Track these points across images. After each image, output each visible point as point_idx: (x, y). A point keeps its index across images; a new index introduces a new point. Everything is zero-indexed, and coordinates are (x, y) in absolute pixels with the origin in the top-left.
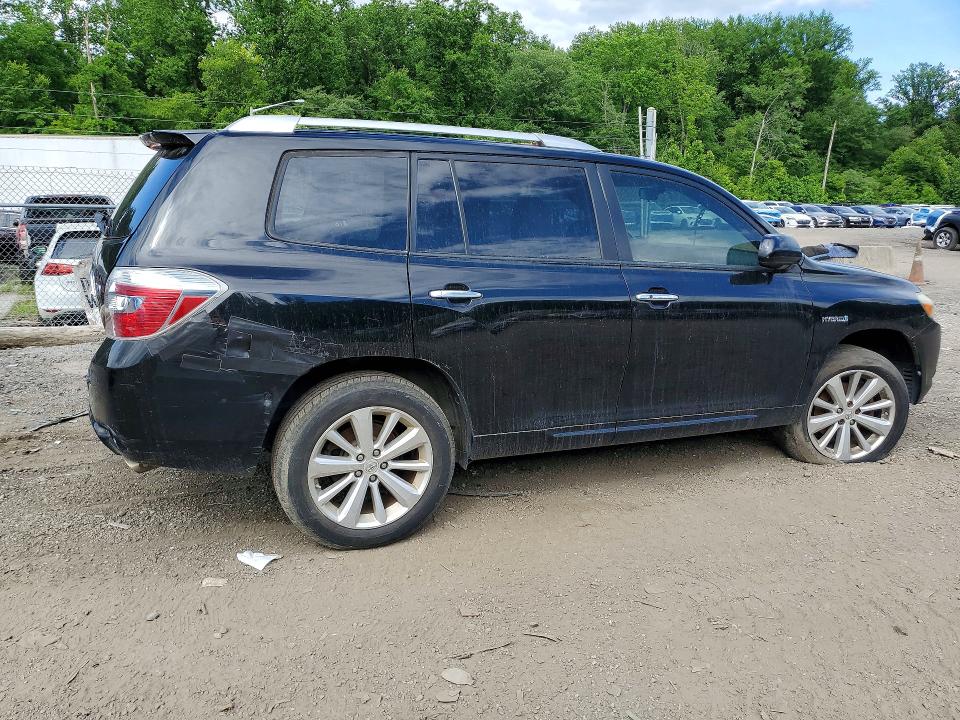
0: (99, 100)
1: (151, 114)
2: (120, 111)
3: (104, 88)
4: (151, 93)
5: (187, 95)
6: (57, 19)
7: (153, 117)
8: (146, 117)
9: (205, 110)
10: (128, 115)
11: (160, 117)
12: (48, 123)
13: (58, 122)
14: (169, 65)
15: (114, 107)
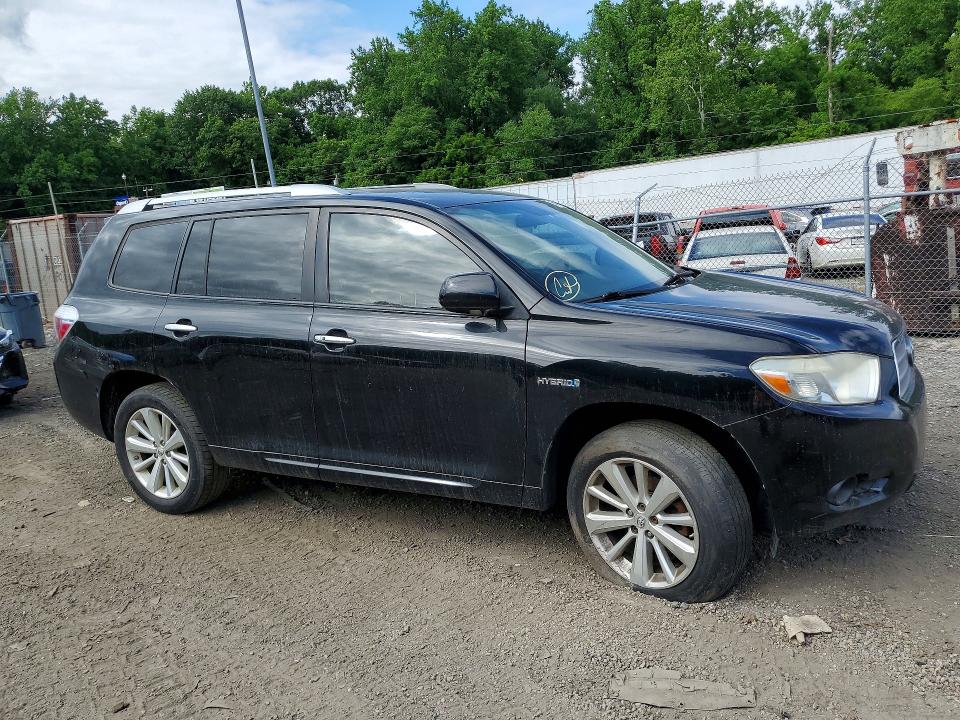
0: (834, 104)
1: (887, 108)
2: (854, 111)
3: (842, 91)
4: (894, 87)
5: (930, 81)
6: (813, 35)
7: (889, 112)
8: (880, 113)
9: (948, 94)
10: (862, 115)
11: (895, 110)
12: (788, 134)
13: (797, 133)
14: (919, 52)
15: (849, 108)
